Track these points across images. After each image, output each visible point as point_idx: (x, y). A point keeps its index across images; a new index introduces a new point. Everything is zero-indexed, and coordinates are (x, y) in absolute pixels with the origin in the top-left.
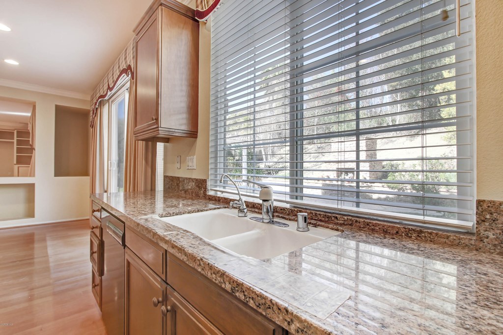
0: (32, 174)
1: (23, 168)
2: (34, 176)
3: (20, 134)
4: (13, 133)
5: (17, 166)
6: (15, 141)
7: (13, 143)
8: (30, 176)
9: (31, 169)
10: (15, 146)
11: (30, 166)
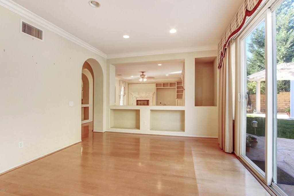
0: (183, 104)
1: (179, 101)
2: (184, 105)
3: (178, 83)
4: (175, 83)
5: (177, 99)
6: (176, 87)
7: (175, 88)
8: (182, 105)
9: (183, 101)
10: (176, 90)
11: (182, 99)
